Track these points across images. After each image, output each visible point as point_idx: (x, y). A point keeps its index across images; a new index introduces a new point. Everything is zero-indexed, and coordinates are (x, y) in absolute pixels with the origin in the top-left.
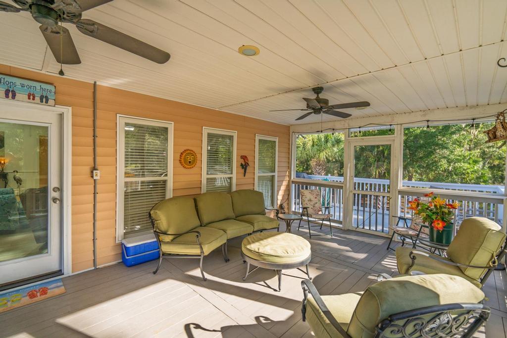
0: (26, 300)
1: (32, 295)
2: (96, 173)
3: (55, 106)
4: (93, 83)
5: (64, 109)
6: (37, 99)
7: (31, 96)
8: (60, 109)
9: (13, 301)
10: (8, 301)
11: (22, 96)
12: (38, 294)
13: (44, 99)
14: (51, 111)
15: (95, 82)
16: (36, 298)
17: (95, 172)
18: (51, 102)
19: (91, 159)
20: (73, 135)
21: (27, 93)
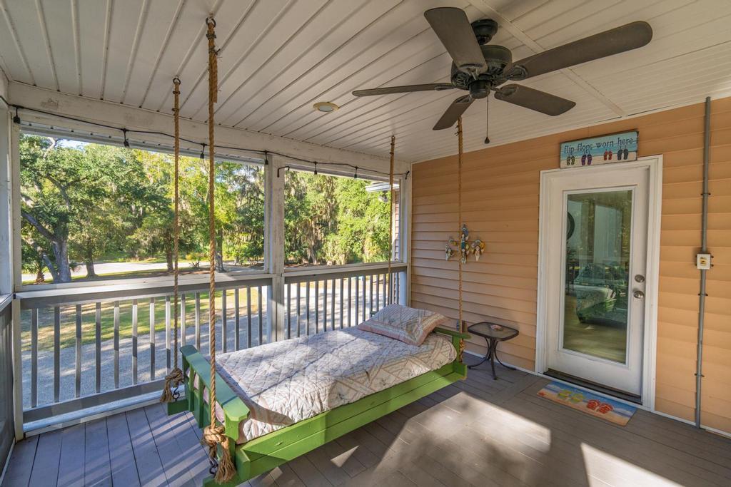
0: (582, 405)
1: (591, 406)
2: (702, 258)
3: (636, 160)
4: (704, 101)
5: (650, 161)
6: (615, 157)
7: (608, 155)
8: (644, 162)
9: (572, 399)
10: (570, 396)
11: (598, 159)
12: (598, 408)
13: (623, 154)
14: (633, 168)
15: (708, 99)
16: (591, 410)
17: (699, 256)
18: (632, 155)
19: (697, 234)
20: (664, 197)
21: (603, 154)
